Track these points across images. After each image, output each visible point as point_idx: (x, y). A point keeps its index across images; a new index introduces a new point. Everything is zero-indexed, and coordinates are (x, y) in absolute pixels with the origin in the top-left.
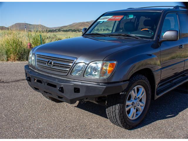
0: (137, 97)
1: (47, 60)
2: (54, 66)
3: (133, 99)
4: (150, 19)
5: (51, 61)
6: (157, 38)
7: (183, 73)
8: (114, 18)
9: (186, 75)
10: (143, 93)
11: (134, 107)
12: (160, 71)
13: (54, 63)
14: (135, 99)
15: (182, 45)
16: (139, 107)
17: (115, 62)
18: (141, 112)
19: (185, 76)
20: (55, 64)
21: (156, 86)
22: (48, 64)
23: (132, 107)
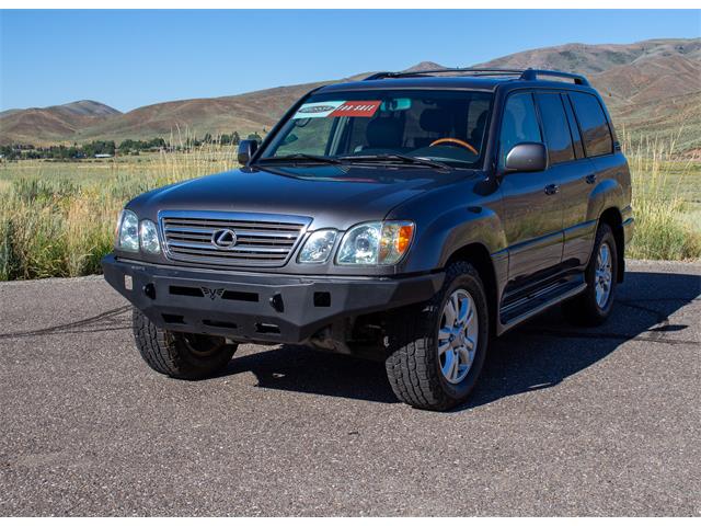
0: (460, 322)
1: (214, 231)
2: (238, 244)
3: (449, 325)
4: (435, 106)
5: (227, 231)
6: (490, 165)
7: (560, 270)
8: (352, 109)
9: (566, 278)
10: (471, 312)
11: (455, 348)
12: (505, 254)
13: (238, 237)
14: (454, 326)
15: (553, 186)
16: (464, 350)
17: (412, 224)
18: (469, 365)
19: (566, 281)
20: (240, 240)
21: (501, 293)
22: (219, 241)
23: (448, 348)
